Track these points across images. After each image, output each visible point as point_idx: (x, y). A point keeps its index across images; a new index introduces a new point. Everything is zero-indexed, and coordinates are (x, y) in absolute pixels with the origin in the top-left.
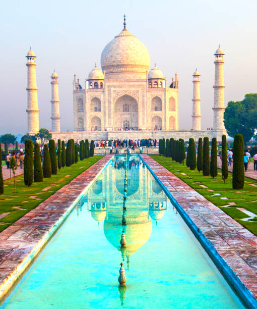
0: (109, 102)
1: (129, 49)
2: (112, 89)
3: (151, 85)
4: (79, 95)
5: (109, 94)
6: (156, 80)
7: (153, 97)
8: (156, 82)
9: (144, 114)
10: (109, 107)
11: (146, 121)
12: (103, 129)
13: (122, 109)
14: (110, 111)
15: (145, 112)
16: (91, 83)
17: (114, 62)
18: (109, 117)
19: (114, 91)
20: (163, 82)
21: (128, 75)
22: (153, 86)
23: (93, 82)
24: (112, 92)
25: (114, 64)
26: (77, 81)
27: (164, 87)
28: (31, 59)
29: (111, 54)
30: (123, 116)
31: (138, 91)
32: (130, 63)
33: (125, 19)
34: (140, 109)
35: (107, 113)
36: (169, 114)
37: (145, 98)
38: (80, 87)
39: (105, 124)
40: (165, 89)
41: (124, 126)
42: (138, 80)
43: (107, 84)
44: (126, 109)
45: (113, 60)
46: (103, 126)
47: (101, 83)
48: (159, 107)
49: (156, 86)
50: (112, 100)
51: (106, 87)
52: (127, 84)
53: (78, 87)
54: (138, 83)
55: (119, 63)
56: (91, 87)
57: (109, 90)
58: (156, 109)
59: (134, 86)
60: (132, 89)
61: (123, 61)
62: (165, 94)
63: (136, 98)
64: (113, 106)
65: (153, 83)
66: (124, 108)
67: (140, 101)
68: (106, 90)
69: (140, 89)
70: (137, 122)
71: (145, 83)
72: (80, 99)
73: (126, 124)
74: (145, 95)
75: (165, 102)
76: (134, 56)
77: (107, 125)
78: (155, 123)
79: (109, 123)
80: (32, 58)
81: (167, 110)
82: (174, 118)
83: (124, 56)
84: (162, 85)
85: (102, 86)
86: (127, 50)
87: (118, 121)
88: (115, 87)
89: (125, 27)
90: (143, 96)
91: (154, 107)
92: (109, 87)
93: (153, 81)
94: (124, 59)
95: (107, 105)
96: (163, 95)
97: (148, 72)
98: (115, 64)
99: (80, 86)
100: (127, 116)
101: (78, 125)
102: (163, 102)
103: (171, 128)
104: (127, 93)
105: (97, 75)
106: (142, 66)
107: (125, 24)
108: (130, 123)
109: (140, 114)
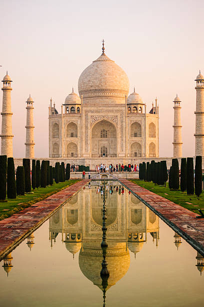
0: (87, 128)
1: (108, 74)
2: (90, 114)
3: (130, 110)
4: (55, 120)
5: (86, 119)
6: (135, 106)
7: (133, 122)
8: (135, 107)
9: (122, 140)
10: (86, 132)
11: (124, 148)
12: (80, 155)
13: (99, 135)
14: (87, 136)
15: (124, 139)
16: (67, 108)
17: (92, 86)
18: (86, 143)
19: (91, 116)
20: (143, 107)
21: (107, 100)
22: (132, 112)
23: (70, 107)
24: (89, 117)
25: (91, 88)
26: (53, 106)
27: (144, 112)
28: (6, 83)
29: (89, 79)
30: (101, 142)
31: (117, 116)
32: (109, 88)
33: (103, 44)
34: (119, 135)
35: (84, 139)
36: (149, 140)
37: (124, 124)
38: (57, 113)
39: (82, 150)
40: (145, 114)
41: (101, 153)
42: (117, 105)
43: (84, 109)
44: (104, 135)
45: (91, 85)
46: (79, 152)
47: (78, 108)
48: (138, 133)
49: (136, 112)
50: (89, 126)
51: (84, 112)
52: (105, 108)
53: (54, 112)
54: (117, 108)
55: (97, 88)
56: (67, 112)
57: (86, 115)
58: (136, 135)
59: (112, 111)
60: (111, 114)
61: (102, 86)
62: (145, 119)
63: (114, 124)
64: (90, 131)
65: (132, 109)
66: (101, 133)
67: (119, 126)
68: (84, 115)
69: (119, 115)
70: (115, 148)
71: (124, 108)
72: (56, 124)
73: (104, 150)
74: (124, 120)
75: (145, 128)
76: (112, 80)
77: (84, 151)
78: (135, 150)
79: (86, 149)
80: (8, 82)
81: (147, 136)
82: (155, 145)
83: (103, 80)
84: (141, 110)
85: (79, 111)
86: (106, 75)
87: (96, 147)
88: (92, 112)
89: (103, 52)
90: (122, 122)
91: (133, 133)
92: (86, 111)
93: (132, 106)
94: (102, 84)
95: (84, 130)
96: (143, 121)
97: (127, 97)
98: (93, 88)
99: (56, 111)
100: (105, 142)
101: (54, 151)
102: (143, 127)
103: (152, 155)
104: (105, 119)
105: (74, 100)
106: (121, 91)
107: (103, 49)
108: (108, 150)
109: (119, 140)
